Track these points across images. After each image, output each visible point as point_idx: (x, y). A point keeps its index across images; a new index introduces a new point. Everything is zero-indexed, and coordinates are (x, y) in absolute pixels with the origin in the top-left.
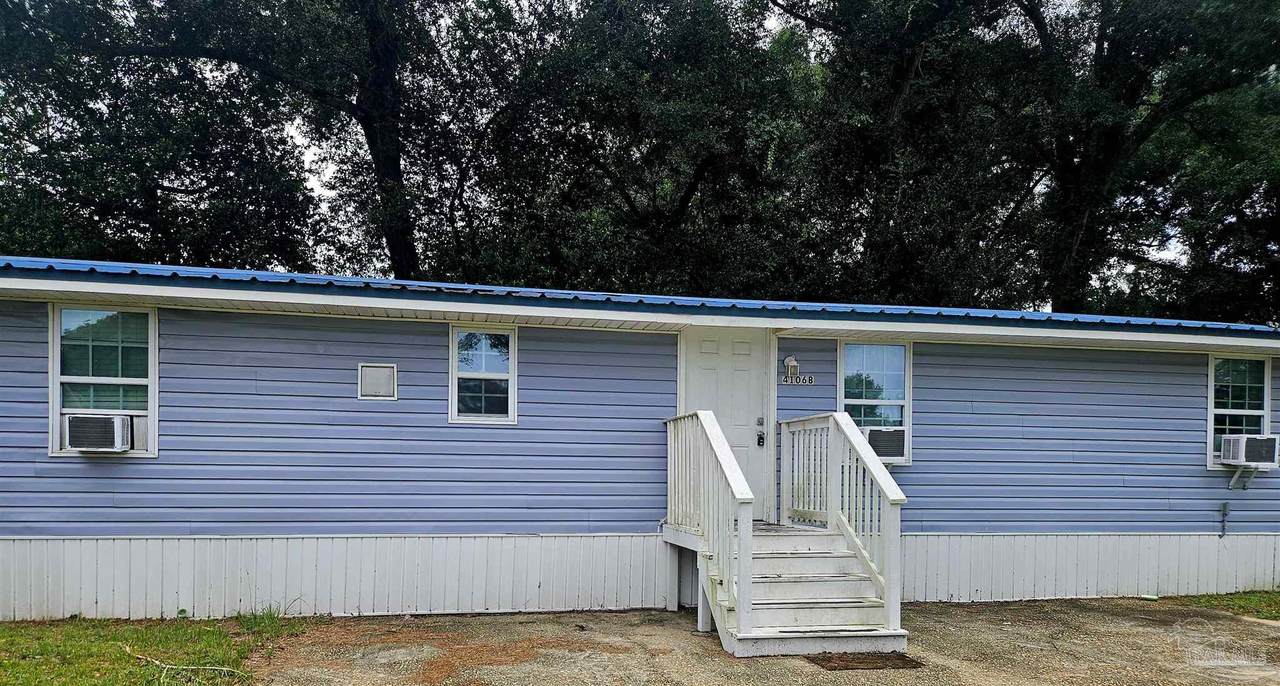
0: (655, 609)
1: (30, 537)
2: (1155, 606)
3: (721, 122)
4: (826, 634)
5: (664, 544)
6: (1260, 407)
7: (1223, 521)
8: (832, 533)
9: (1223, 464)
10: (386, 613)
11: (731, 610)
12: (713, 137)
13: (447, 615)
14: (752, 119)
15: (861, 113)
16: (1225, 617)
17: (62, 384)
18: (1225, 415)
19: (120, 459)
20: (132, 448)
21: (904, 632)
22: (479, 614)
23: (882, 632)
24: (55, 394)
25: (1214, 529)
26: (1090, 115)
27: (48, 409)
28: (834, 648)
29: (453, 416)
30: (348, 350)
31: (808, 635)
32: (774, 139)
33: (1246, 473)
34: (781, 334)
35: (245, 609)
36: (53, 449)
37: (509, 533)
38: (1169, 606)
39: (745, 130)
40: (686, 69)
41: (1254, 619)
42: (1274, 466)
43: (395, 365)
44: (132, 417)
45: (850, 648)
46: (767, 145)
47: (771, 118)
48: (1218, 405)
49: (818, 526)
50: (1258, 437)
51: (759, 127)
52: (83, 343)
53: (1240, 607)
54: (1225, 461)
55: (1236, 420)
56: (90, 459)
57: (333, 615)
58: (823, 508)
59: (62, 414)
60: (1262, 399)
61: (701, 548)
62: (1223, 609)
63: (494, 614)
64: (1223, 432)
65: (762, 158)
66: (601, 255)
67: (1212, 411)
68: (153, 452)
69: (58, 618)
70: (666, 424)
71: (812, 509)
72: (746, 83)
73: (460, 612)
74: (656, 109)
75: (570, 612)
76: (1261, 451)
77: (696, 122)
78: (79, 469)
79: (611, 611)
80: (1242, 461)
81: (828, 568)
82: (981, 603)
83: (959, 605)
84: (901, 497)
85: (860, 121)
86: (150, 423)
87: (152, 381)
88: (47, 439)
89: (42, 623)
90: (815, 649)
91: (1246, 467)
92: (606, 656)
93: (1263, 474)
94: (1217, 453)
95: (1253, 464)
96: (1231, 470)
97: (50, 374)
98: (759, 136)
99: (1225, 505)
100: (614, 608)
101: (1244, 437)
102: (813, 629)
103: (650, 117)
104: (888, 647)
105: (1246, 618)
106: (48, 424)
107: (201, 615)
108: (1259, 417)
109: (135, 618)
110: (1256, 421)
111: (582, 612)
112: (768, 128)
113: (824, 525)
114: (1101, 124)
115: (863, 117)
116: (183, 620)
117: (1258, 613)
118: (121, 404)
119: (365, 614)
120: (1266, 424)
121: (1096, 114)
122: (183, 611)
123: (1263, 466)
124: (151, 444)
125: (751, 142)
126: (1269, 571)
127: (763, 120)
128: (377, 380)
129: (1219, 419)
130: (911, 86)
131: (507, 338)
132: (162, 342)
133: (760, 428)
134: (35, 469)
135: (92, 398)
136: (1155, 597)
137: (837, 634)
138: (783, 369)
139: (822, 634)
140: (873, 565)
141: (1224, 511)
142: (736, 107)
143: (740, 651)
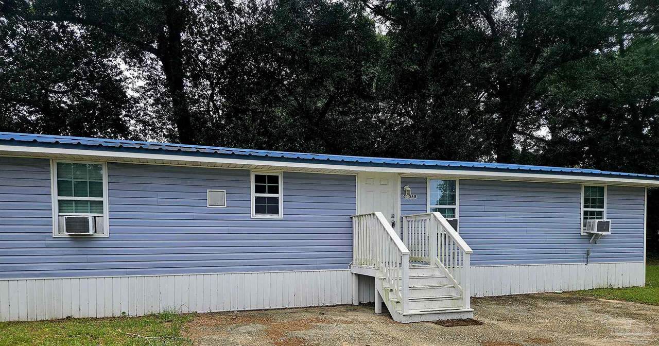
0: (348, 305)
1: (44, 278)
2: (562, 296)
3: (350, 68)
4: (441, 312)
5: (351, 274)
6: (602, 207)
7: (587, 258)
8: (433, 267)
9: (587, 233)
10: (223, 311)
11: (397, 302)
12: (347, 75)
13: (253, 310)
14: (364, 66)
15: (413, 64)
16: (592, 300)
17: (59, 201)
18: (588, 211)
19: (90, 238)
20: (96, 232)
21: (472, 310)
22: (268, 310)
23: (463, 310)
24: (55, 206)
25: (583, 261)
26: (516, 69)
27: (52, 213)
28: (443, 318)
29: (253, 215)
30: (202, 183)
31: (433, 312)
32: (376, 76)
33: (597, 236)
34: (402, 176)
35: (156, 311)
36: (55, 233)
37: (281, 270)
38: (567, 296)
39: (360, 71)
40: (331, 40)
41: (604, 300)
42: (609, 233)
43: (225, 191)
44: (95, 217)
45: (450, 317)
46: (372, 79)
47: (373, 66)
48: (585, 207)
49: (424, 264)
50: (602, 220)
51: (368, 70)
52: (69, 180)
53: (597, 295)
54: (588, 232)
55: (592, 213)
56: (74, 238)
57: (198, 312)
58: (427, 256)
59: (59, 216)
60: (603, 203)
61: (378, 275)
62: (590, 296)
63: (275, 309)
64: (587, 218)
65: (370, 85)
66: (290, 132)
67: (583, 209)
68: (106, 234)
69: (59, 318)
70: (352, 218)
71: (420, 256)
72: (360, 47)
73: (258, 309)
74: (317, 59)
75: (309, 307)
76: (604, 226)
77: (337, 67)
78: (67, 243)
79: (327, 306)
80: (596, 231)
81: (434, 283)
82: (489, 297)
83: (480, 298)
84: (470, 250)
85: (413, 68)
86: (105, 220)
87: (105, 199)
88: (52, 229)
89: (52, 321)
90: (436, 318)
91: (597, 234)
92: (345, 325)
93: (604, 237)
94: (585, 228)
95: (600, 233)
96: (590, 235)
97: (52, 196)
98: (368, 75)
99: (588, 251)
100: (329, 305)
101: (597, 221)
102: (435, 310)
103: (315, 63)
104: (465, 317)
105: (601, 299)
106: (52, 221)
107: (132, 314)
108: (602, 212)
109: (99, 317)
110: (600, 213)
111: (315, 307)
112: (372, 71)
113: (428, 263)
114: (521, 73)
115: (415, 67)
116: (124, 317)
117: (606, 297)
118: (89, 211)
119: (213, 311)
120: (605, 215)
121: (519, 68)
122: (124, 313)
123: (604, 233)
124: (105, 230)
125: (364, 78)
126: (606, 280)
127: (369, 67)
128: (216, 198)
129: (586, 213)
130: (436, 52)
131: (277, 177)
132: (110, 179)
133: (393, 219)
134: (45, 243)
135: (74, 208)
136: (561, 292)
137: (443, 312)
138: (403, 192)
139: (438, 312)
140: (455, 281)
141: (587, 253)
142: (355, 59)
143: (404, 320)
